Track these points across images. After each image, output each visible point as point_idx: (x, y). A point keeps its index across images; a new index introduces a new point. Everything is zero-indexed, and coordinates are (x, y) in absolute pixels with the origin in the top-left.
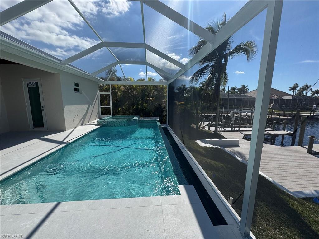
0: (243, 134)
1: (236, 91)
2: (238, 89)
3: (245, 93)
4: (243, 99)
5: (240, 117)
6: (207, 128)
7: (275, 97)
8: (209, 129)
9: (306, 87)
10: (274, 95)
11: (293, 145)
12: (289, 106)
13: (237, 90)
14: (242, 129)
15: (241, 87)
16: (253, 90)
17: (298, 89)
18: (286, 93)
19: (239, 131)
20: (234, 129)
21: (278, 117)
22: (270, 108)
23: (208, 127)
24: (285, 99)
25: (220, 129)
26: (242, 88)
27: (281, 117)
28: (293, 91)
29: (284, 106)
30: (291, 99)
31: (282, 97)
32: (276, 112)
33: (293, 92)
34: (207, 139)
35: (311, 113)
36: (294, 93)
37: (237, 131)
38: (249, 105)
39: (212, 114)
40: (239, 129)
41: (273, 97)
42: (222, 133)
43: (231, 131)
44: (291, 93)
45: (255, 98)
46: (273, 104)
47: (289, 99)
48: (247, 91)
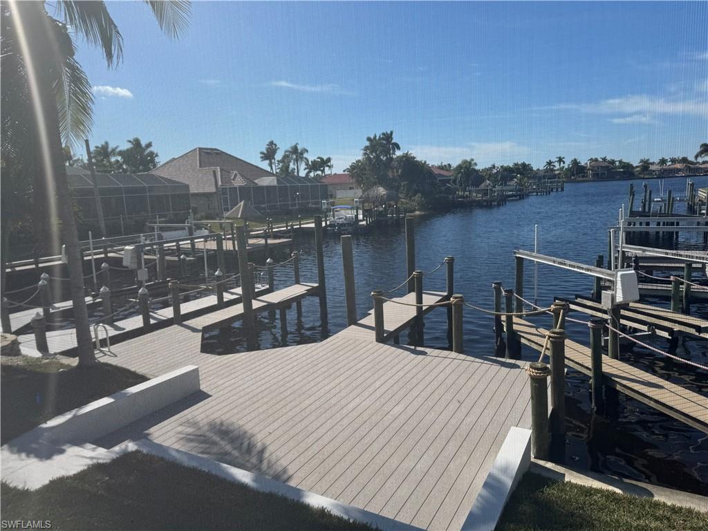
0: (194, 330)
1: (117, 161)
2: (121, 153)
3: (150, 169)
4: (151, 189)
5: (162, 259)
6: (29, 348)
7: (239, 182)
8: (42, 346)
9: (296, 153)
10: (236, 175)
12: (275, 207)
13: (119, 158)
14: (186, 308)
15: (129, 146)
16: (174, 159)
17: (278, 156)
19: (179, 319)
20: (154, 318)
21: (263, 241)
22: (239, 216)
23: (32, 336)
24: (262, 187)
25: (101, 332)
26: (131, 149)
27: (270, 241)
28: (268, 161)
29: (263, 206)
30: (274, 187)
31: (256, 181)
32: (254, 226)
33: (271, 165)
34: (52, 423)
36: (272, 168)
37: (171, 322)
38: (174, 210)
39: (36, 263)
40: (177, 310)
41: (234, 180)
42: (115, 348)
43: (147, 329)
44: (268, 169)
45: (187, 187)
46: (242, 203)
47: (272, 184)
48: (152, 161)
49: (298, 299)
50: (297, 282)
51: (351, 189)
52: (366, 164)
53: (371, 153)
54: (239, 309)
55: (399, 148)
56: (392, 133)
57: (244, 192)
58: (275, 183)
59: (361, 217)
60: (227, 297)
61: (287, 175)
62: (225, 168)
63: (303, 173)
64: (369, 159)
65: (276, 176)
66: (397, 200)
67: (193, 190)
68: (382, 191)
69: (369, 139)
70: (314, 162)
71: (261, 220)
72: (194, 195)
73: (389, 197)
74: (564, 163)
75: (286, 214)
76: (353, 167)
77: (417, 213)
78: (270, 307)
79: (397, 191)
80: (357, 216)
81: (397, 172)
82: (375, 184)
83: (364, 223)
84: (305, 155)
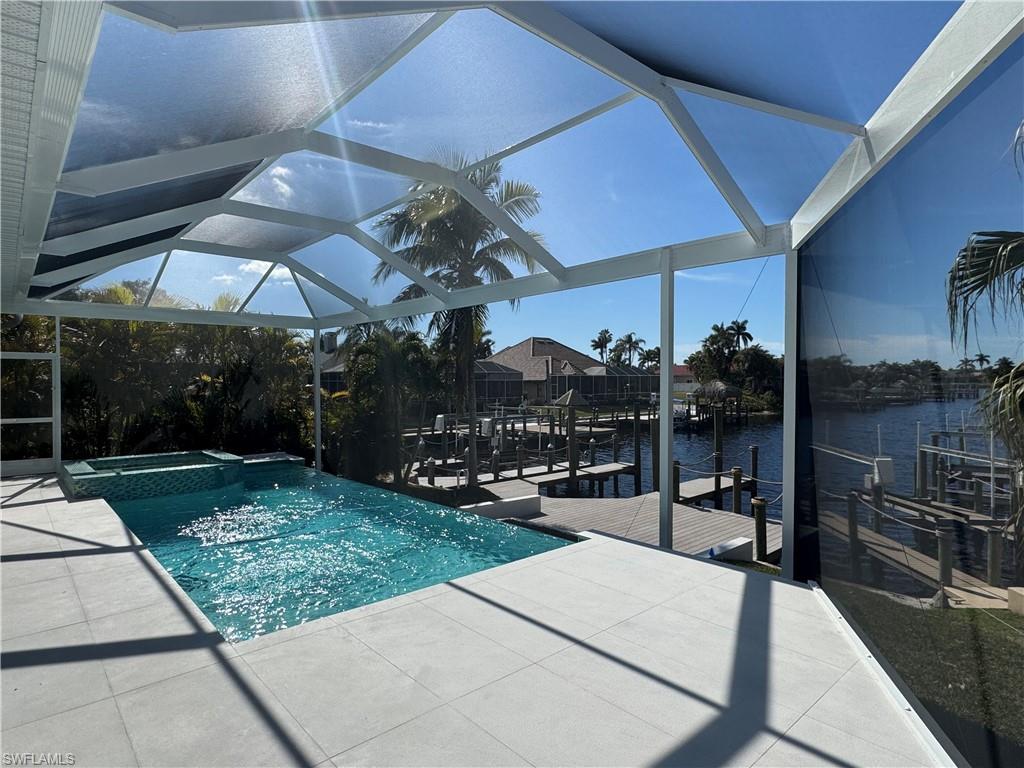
0: (533, 483)
3: (485, 357)
6: (425, 483)
7: (569, 371)
9: (630, 343)
10: (566, 364)
11: (638, 493)
12: (602, 397)
14: (526, 472)
17: (611, 345)
18: (587, 356)
19: (521, 477)
20: (502, 475)
21: (588, 429)
22: (568, 403)
23: (425, 478)
24: (591, 377)
27: (594, 429)
28: (599, 350)
29: (591, 395)
30: (603, 377)
31: (585, 371)
32: (581, 415)
33: (601, 354)
35: (649, 415)
36: (602, 357)
37: (515, 478)
38: (508, 395)
40: (520, 472)
41: (564, 369)
43: (496, 480)
44: (599, 358)
45: (521, 374)
46: (571, 391)
47: (600, 374)
48: (488, 348)
49: (615, 473)
50: (616, 461)
51: (688, 382)
52: (705, 356)
53: (712, 344)
54: (566, 474)
55: (751, 339)
56: (746, 322)
57: (573, 382)
58: (604, 373)
59: (693, 412)
60: (555, 468)
61: (618, 365)
62: (555, 357)
63: (636, 363)
64: (708, 351)
65: (605, 365)
66: (739, 396)
67: (525, 378)
68: (720, 386)
69: (715, 328)
70: (649, 353)
71: (586, 409)
72: (526, 382)
73: (729, 394)
74: (988, 362)
75: (612, 405)
76: (692, 359)
77: (766, 412)
78: (590, 476)
79: (741, 387)
80: (688, 411)
81: (744, 365)
82: (714, 377)
83: (697, 418)
84: (641, 345)
